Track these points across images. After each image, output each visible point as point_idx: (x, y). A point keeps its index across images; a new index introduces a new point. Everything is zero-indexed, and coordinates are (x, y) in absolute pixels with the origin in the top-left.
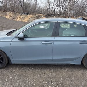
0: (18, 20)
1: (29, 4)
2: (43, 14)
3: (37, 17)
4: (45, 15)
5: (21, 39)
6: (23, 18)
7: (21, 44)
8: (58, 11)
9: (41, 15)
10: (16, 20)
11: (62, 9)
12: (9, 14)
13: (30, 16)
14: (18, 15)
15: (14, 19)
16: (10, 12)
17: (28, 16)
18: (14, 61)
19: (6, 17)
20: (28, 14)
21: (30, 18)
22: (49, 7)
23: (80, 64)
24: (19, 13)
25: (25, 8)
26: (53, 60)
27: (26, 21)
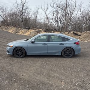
0: (20, 34)
1: (29, 20)
2: (43, 29)
3: (37, 31)
4: (44, 30)
5: (33, 42)
6: (25, 32)
7: (33, 45)
8: (56, 26)
9: (41, 30)
10: (18, 34)
11: (59, 24)
12: (12, 29)
13: (31, 31)
14: (20, 30)
15: (16, 33)
16: (12, 27)
17: (29, 30)
18: (28, 54)
19: (9, 31)
20: (29, 29)
21: (31, 33)
22: (48, 23)
23: (60, 55)
24: (21, 28)
25: (25, 23)
26: (47, 53)
27: (28, 35)
